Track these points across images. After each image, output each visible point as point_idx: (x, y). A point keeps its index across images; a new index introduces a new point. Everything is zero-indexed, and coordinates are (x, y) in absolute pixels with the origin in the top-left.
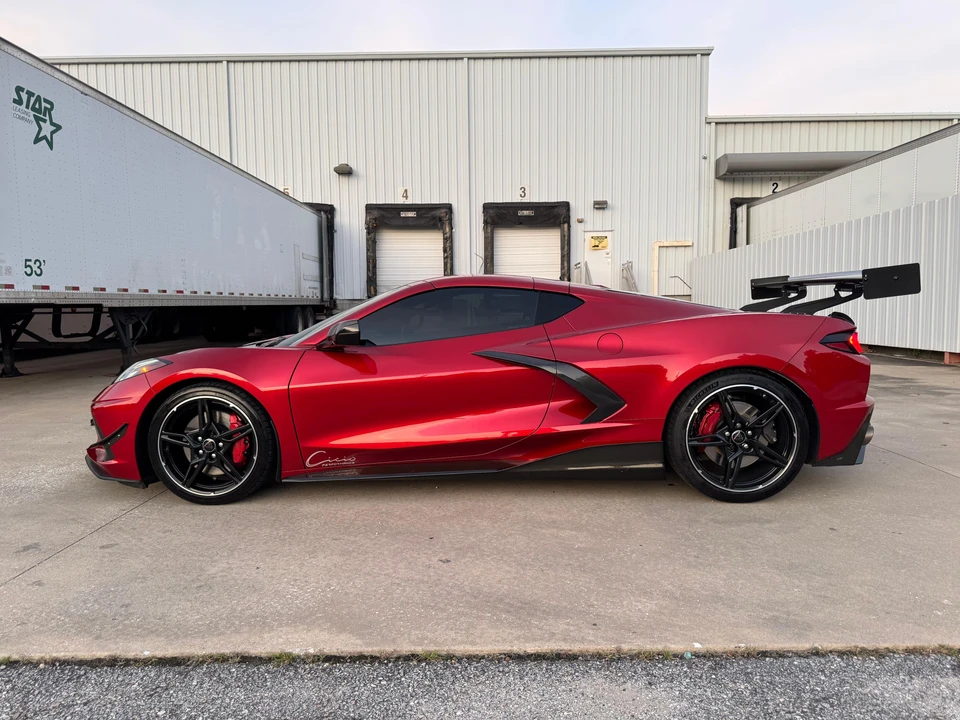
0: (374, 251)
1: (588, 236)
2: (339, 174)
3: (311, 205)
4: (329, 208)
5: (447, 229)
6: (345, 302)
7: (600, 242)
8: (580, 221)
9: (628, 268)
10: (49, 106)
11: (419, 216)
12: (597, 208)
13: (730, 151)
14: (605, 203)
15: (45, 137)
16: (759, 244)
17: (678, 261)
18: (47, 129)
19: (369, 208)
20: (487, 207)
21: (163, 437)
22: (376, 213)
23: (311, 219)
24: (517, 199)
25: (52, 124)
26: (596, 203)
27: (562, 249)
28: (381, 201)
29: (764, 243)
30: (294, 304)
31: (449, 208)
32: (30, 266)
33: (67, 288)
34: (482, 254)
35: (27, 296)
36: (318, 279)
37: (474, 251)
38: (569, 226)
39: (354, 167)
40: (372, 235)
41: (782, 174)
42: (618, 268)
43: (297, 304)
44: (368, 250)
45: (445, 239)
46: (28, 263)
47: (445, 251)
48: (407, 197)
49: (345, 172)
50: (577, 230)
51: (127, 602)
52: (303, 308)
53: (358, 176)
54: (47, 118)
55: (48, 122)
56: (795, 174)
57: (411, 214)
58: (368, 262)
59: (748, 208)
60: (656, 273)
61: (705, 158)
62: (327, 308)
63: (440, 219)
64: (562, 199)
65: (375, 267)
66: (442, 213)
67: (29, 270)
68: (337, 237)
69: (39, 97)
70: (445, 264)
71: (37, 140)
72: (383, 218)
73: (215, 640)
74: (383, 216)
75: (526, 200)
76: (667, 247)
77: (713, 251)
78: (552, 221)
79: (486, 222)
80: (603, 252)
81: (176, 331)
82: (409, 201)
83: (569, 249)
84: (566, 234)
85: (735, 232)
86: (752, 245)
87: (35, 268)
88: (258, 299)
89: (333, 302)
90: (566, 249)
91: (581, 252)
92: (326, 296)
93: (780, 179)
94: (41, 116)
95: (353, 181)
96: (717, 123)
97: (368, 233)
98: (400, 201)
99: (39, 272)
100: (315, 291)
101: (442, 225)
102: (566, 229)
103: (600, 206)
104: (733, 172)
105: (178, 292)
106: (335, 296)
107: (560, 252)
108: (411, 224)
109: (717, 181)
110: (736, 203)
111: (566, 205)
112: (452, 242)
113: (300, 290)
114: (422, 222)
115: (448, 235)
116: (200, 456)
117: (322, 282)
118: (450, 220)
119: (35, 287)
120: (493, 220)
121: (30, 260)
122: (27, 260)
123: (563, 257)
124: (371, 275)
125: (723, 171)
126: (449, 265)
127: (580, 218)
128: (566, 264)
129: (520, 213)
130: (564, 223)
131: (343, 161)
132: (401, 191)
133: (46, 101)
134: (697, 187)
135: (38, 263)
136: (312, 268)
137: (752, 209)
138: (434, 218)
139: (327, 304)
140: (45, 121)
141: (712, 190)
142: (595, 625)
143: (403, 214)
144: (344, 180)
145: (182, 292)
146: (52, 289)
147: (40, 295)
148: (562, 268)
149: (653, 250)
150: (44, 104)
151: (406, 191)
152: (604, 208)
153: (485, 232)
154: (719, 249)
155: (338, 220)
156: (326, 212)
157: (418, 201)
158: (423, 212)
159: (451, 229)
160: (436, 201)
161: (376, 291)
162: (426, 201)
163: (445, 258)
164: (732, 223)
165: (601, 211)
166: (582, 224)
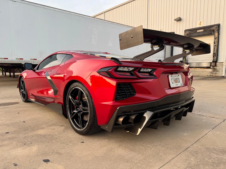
2: (177, 21)
5: (216, 34)
11: (204, 31)
19: (186, 31)
22: (188, 32)
28: (191, 28)
39: (182, 18)
45: (215, 38)
47: (214, 43)
48: (201, 25)
49: (179, 20)
63: (213, 31)
66: (215, 28)
70: (214, 49)
74: (190, 33)
82: (202, 26)
95: (181, 22)
98: (198, 26)
101: (214, 33)
108: (201, 34)
112: (218, 39)
114: (206, 33)
115: (217, 36)
118: (219, 30)
126: (216, 49)
131: (179, 16)
132: (199, 23)
138: (211, 31)
143: (198, 31)
144: (179, 22)
151: (201, 22)
157: (205, 25)
158: (207, 29)
159: (219, 34)
160: (213, 24)
161: (186, 60)
162: (209, 24)
163: (214, 46)
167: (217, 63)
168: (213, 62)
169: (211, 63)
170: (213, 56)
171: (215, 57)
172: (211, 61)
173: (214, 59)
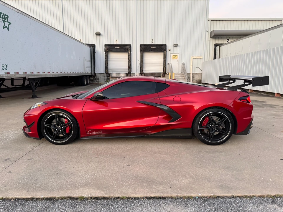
0: (107, 59)
1: (172, 55)
2: (96, 35)
3: (88, 45)
4: (93, 45)
5: (129, 52)
6: (99, 74)
7: (175, 57)
8: (169, 50)
9: (183, 65)
10: (7, 17)
11: (121, 48)
12: (175, 46)
13: (215, 29)
14: (177, 45)
15: (6, 27)
16: (223, 58)
17: (199, 62)
18: (7, 24)
19: (106, 45)
20: (141, 45)
21: (45, 125)
22: (108, 47)
23: (88, 49)
24: (151, 43)
25: (8, 22)
26: (174, 45)
27: (164, 59)
28: (109, 43)
29: (224, 58)
30: (83, 75)
31: (130, 46)
32: (3, 67)
33: (15, 73)
34: (140, 60)
35: (3, 76)
36: (91, 67)
37: (137, 59)
38: (166, 52)
39: (101, 33)
40: (107, 54)
41: (230, 37)
42: (180, 65)
43: (84, 75)
44: (105, 58)
45: (129, 55)
46: (3, 66)
47: (129, 59)
48: (117, 42)
49: (98, 34)
50: (168, 53)
51: (36, 179)
52: (86, 76)
53: (102, 35)
54: (7, 21)
55: (7, 22)
56: (234, 37)
57: (118, 48)
58: (105, 62)
59: (220, 47)
60: (192, 66)
61: (207, 31)
62: (93, 76)
63: (127, 49)
64: (164, 43)
65: (107, 64)
66: (128, 47)
67: (3, 68)
68: (96, 54)
69: (4, 14)
70: (129, 63)
71: (4, 28)
72: (110, 49)
73: (62, 192)
74: (110, 48)
75: (153, 43)
76: (195, 58)
77: (209, 60)
78: (161, 50)
79: (141, 50)
80: (176, 60)
81: (48, 83)
83: (166, 59)
85: (216, 54)
86: (220, 59)
87: (5, 67)
88: (73, 74)
89: (95, 74)
91: (170, 60)
92: (93, 72)
94: (5, 20)
95: (101, 37)
96: (211, 20)
97: (105, 53)
98: (115, 43)
99: (6, 68)
100: (90, 71)
102: (165, 53)
103: (176, 45)
104: (215, 36)
105: (48, 73)
106: (96, 72)
108: (118, 50)
109: (211, 38)
110: (216, 45)
111: (165, 45)
112: (131, 56)
113: (85, 71)
114: (122, 50)
115: (130, 54)
116: (56, 131)
117: (92, 68)
118: (130, 49)
119: (5, 73)
120: (143, 50)
121: (3, 65)
122: (2, 65)
123: (164, 61)
124: (106, 66)
125: (212, 36)
128: (165, 63)
129: (151, 48)
130: (165, 51)
131: (98, 31)
132: (115, 40)
133: (6, 15)
134: (205, 40)
135: (6, 66)
136: (89, 64)
137: (221, 47)
138: (125, 49)
139: (93, 75)
140: (6, 22)
141: (209, 41)
142: (171, 187)
143: (116, 48)
144: (98, 37)
145: (50, 73)
146: (10, 74)
147: (7, 76)
148: (164, 65)
149: (191, 59)
150: (5, 16)
151: (117, 40)
153: (141, 53)
154: (210, 59)
155: (96, 49)
156: (92, 47)
157: (121, 43)
159: (131, 52)
160: (126, 43)
161: (108, 71)
162: (123, 43)
163: (129, 61)
164: (215, 51)
165: (176, 47)
166: (170, 51)
167: (131, 74)
168: (129, 73)
169: (127, 74)
170: (129, 69)
171: (130, 70)
172: (127, 72)
173: (129, 71)
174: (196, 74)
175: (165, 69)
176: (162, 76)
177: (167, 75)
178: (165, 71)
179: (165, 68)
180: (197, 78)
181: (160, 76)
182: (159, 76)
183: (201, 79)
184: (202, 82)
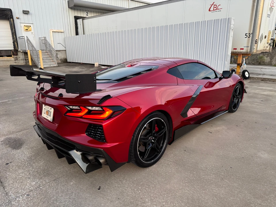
1: (23, 25)
7: (28, 28)
8: (18, 18)
9: (44, 40)
12: (25, 14)
14: (28, 12)
17: (60, 38)
26: (24, 11)
27: (12, 30)
38: (13, 20)
41: (89, 9)
50: (17, 22)
56: (93, 10)
59: (83, 20)
60: (52, 42)
64: (8, 7)
76: (55, 32)
78: (4, 17)
80: (30, 32)
83: (15, 30)
84: (12, 23)
85: (77, 28)
86: (86, 35)
90: (14, 30)
91: (21, 32)
93: (88, 11)
102: (12, 21)
103: (26, 12)
107: (10, 31)
109: (69, 9)
110: (76, 18)
111: (10, 10)
123: (12, 34)
125: (72, 6)
127: (18, 17)
128: (15, 37)
130: (11, 18)
134: (62, 10)
137: (85, 21)
141: (68, 12)
148: (13, 38)
149: (50, 33)
152: (27, 14)
154: (73, 35)
164: (75, 25)
165: (27, 15)
166: (19, 20)
174: (59, 51)
175: (16, 45)
176: (14, 55)
177: (21, 54)
178: (17, 47)
179: (16, 43)
180: (61, 56)
181: (10, 54)
182: (7, 55)
183: (65, 57)
184: (68, 61)
